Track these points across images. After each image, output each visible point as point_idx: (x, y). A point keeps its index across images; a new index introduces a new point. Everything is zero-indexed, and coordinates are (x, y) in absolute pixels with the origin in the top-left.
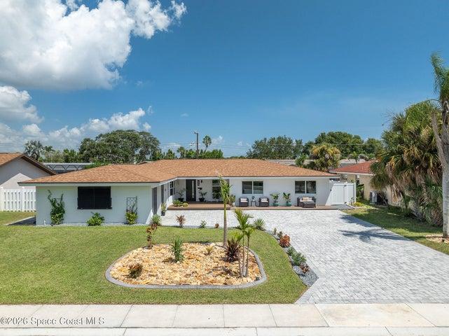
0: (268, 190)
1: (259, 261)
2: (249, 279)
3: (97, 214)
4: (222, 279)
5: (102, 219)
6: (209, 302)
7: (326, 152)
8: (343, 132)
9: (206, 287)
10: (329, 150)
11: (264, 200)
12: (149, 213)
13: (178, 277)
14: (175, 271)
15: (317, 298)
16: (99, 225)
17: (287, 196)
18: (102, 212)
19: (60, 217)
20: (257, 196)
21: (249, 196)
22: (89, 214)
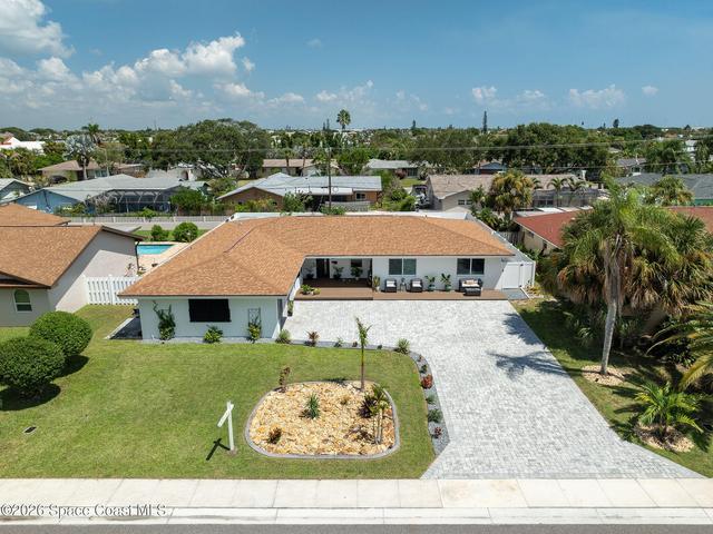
0: (423, 270)
1: (395, 416)
2: (383, 446)
3: (213, 328)
4: (357, 445)
5: (220, 333)
6: (345, 477)
7: (514, 185)
8: (552, 123)
9: (342, 457)
10: (518, 182)
11: (416, 285)
12: (275, 325)
13: (316, 443)
14: (312, 433)
15: (441, 472)
16: (217, 341)
17: (446, 278)
18: (220, 325)
19: (170, 331)
20: (408, 278)
21: (398, 277)
22: (203, 328)
